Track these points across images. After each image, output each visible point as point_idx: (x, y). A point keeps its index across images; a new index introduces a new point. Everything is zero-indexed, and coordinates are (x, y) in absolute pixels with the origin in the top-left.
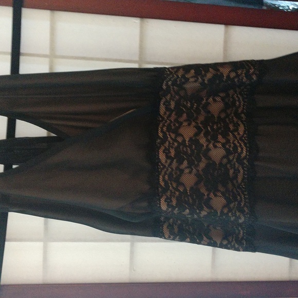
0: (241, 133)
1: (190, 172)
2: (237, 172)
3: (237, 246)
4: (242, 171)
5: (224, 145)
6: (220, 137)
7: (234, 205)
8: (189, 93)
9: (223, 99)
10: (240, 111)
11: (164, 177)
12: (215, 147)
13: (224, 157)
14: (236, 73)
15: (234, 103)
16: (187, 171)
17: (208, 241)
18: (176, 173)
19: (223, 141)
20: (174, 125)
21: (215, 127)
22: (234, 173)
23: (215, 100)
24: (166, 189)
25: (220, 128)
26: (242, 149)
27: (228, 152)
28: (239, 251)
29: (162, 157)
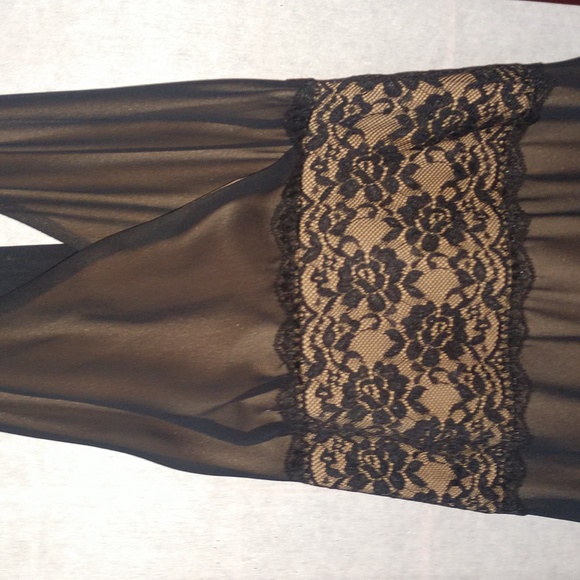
0: (494, 235)
1: (375, 327)
2: (482, 325)
3: (482, 501)
4: (495, 323)
5: (453, 263)
6: (443, 242)
7: (479, 404)
8: (372, 142)
9: (450, 156)
10: (489, 183)
11: (312, 339)
12: (433, 266)
13: (453, 291)
14: (483, 92)
15: (474, 166)
16: (367, 323)
17: (416, 489)
18: (341, 329)
19: (453, 252)
20: (337, 217)
21: (432, 221)
22: (477, 328)
23: (430, 160)
24: (318, 368)
25: (444, 223)
26: (496, 271)
27: (464, 280)
28: (488, 512)
29: (309, 290)
